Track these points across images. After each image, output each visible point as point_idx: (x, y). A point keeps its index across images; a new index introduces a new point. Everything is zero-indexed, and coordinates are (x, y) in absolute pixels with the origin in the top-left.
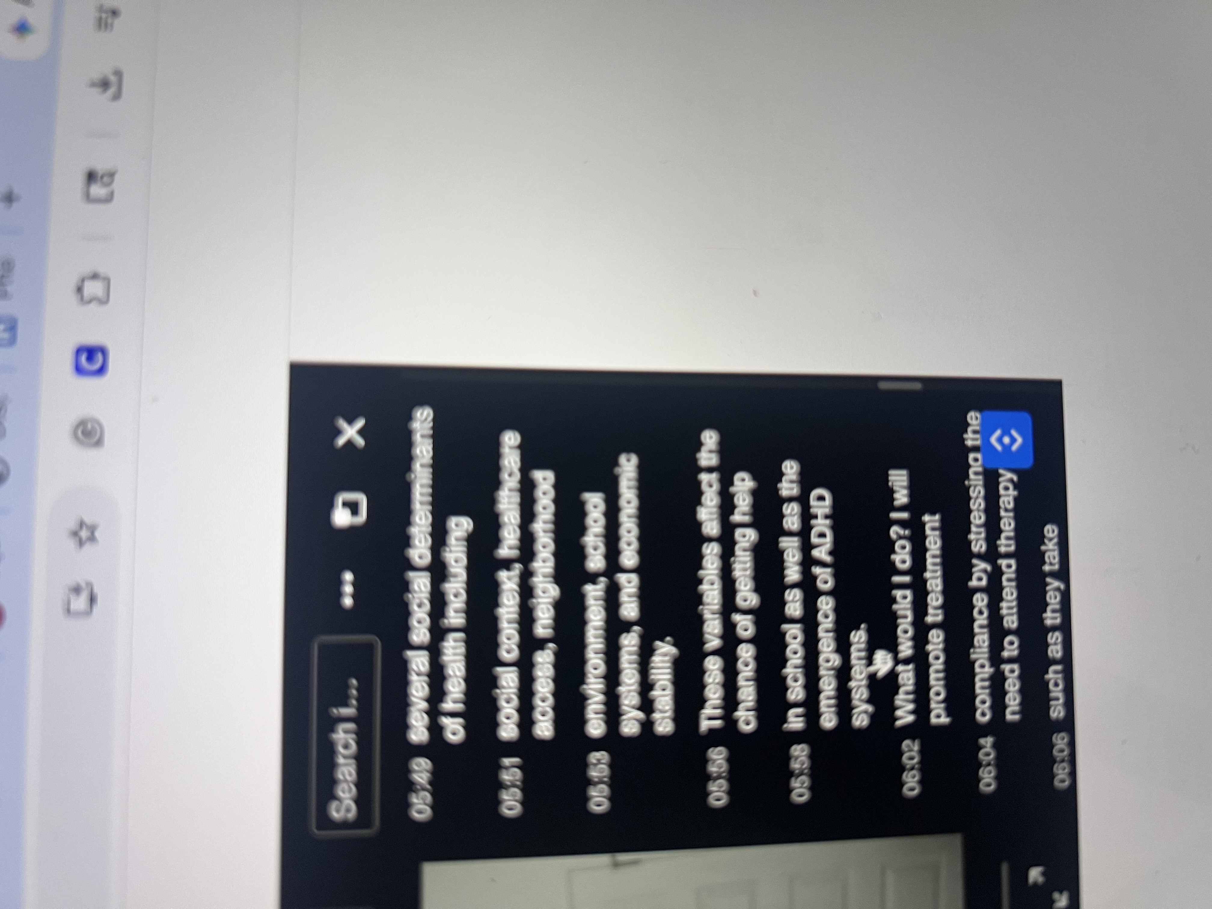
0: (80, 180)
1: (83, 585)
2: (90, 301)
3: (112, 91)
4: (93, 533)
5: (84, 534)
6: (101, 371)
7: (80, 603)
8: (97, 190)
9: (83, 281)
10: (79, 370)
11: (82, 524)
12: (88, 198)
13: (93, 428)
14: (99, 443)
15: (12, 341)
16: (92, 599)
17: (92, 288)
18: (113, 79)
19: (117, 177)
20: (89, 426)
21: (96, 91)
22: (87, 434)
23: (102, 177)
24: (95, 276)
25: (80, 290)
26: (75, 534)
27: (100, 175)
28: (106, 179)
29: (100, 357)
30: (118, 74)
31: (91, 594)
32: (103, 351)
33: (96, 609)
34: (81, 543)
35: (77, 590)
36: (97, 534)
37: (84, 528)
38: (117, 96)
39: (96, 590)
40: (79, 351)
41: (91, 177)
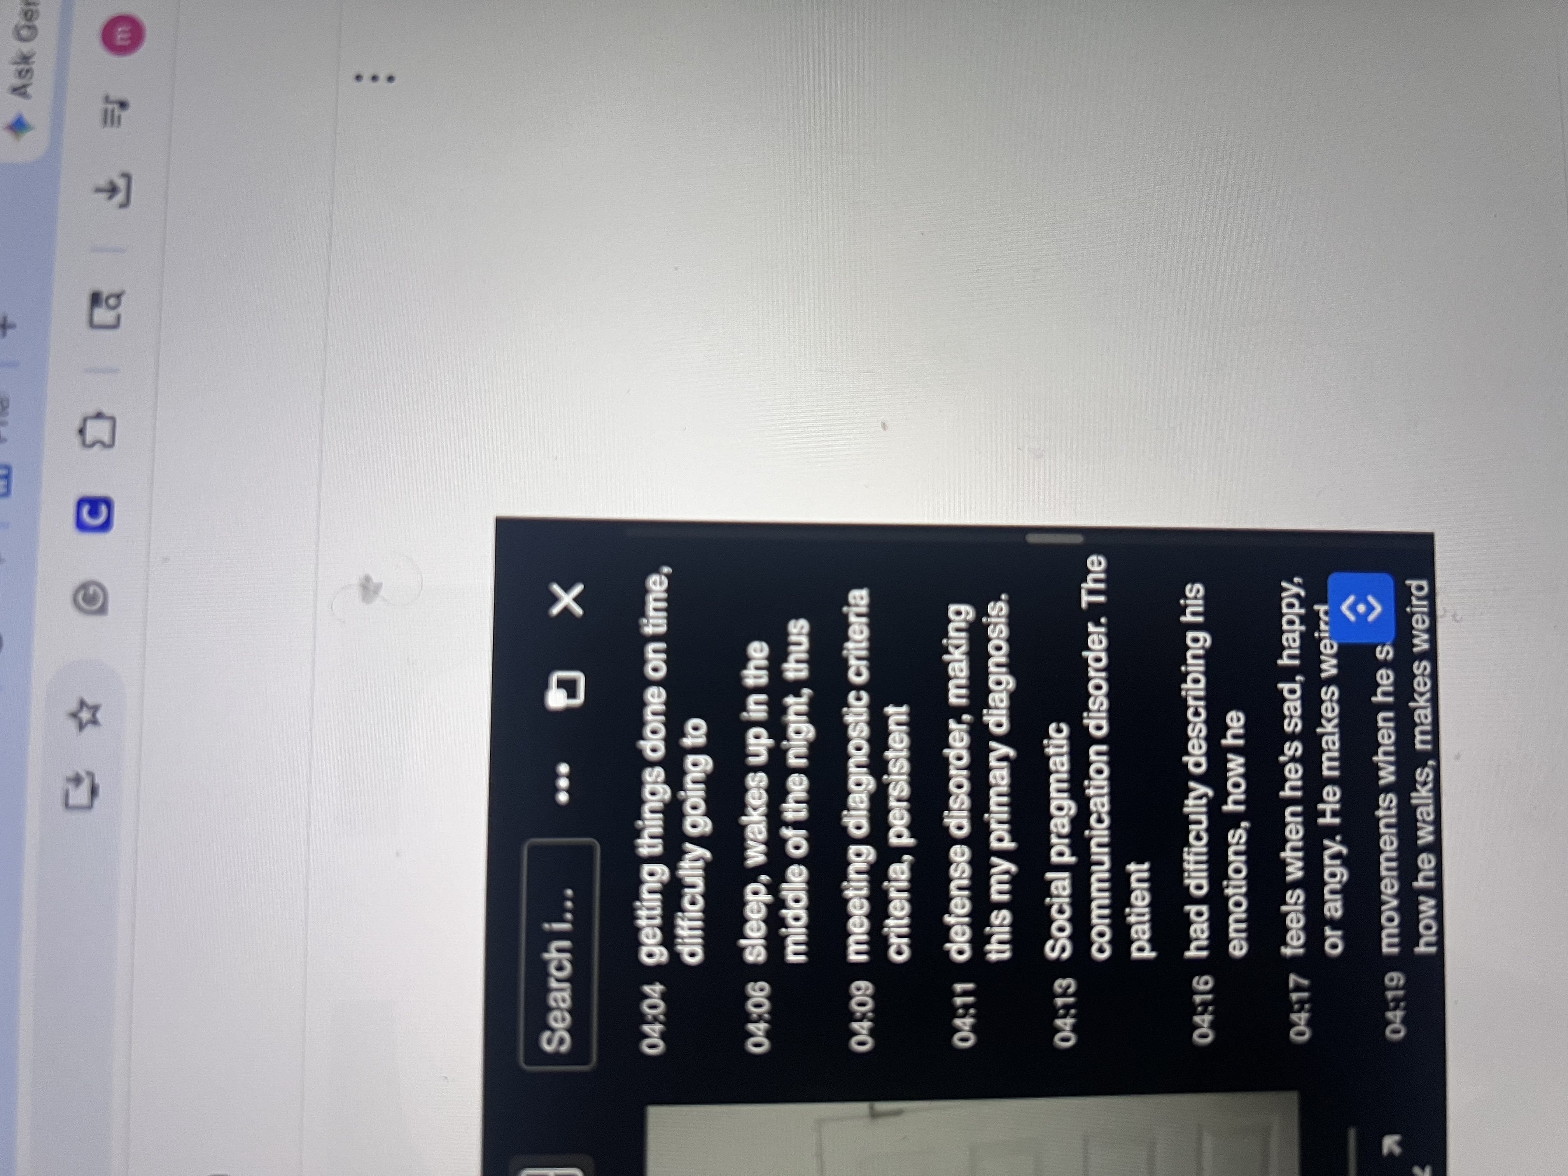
0: (85, 301)
1: (83, 774)
2: (92, 445)
3: (120, 197)
4: (94, 715)
5: (85, 715)
6: (106, 526)
7: (80, 795)
8: (102, 315)
9: (85, 420)
10: (81, 526)
11: (82, 704)
12: (92, 324)
13: (95, 593)
14: (102, 610)
15: (7, 493)
16: (94, 791)
17: (97, 430)
18: (121, 183)
19: (124, 299)
20: (91, 590)
21: (103, 196)
22: (90, 599)
23: (108, 298)
24: (99, 416)
25: (82, 431)
26: (74, 715)
27: (104, 296)
28: (112, 301)
29: (103, 509)
30: (127, 177)
31: (92, 787)
32: (108, 503)
33: (96, 803)
34: (81, 726)
35: (77, 780)
36: (99, 715)
37: (85, 709)
38: (125, 204)
39: (97, 780)
40: (81, 503)
41: (96, 299)
